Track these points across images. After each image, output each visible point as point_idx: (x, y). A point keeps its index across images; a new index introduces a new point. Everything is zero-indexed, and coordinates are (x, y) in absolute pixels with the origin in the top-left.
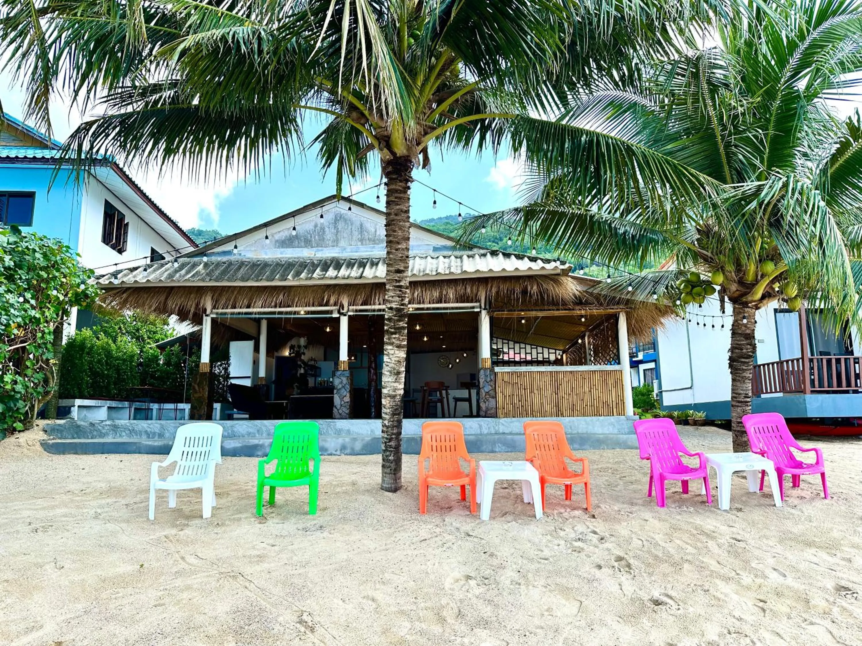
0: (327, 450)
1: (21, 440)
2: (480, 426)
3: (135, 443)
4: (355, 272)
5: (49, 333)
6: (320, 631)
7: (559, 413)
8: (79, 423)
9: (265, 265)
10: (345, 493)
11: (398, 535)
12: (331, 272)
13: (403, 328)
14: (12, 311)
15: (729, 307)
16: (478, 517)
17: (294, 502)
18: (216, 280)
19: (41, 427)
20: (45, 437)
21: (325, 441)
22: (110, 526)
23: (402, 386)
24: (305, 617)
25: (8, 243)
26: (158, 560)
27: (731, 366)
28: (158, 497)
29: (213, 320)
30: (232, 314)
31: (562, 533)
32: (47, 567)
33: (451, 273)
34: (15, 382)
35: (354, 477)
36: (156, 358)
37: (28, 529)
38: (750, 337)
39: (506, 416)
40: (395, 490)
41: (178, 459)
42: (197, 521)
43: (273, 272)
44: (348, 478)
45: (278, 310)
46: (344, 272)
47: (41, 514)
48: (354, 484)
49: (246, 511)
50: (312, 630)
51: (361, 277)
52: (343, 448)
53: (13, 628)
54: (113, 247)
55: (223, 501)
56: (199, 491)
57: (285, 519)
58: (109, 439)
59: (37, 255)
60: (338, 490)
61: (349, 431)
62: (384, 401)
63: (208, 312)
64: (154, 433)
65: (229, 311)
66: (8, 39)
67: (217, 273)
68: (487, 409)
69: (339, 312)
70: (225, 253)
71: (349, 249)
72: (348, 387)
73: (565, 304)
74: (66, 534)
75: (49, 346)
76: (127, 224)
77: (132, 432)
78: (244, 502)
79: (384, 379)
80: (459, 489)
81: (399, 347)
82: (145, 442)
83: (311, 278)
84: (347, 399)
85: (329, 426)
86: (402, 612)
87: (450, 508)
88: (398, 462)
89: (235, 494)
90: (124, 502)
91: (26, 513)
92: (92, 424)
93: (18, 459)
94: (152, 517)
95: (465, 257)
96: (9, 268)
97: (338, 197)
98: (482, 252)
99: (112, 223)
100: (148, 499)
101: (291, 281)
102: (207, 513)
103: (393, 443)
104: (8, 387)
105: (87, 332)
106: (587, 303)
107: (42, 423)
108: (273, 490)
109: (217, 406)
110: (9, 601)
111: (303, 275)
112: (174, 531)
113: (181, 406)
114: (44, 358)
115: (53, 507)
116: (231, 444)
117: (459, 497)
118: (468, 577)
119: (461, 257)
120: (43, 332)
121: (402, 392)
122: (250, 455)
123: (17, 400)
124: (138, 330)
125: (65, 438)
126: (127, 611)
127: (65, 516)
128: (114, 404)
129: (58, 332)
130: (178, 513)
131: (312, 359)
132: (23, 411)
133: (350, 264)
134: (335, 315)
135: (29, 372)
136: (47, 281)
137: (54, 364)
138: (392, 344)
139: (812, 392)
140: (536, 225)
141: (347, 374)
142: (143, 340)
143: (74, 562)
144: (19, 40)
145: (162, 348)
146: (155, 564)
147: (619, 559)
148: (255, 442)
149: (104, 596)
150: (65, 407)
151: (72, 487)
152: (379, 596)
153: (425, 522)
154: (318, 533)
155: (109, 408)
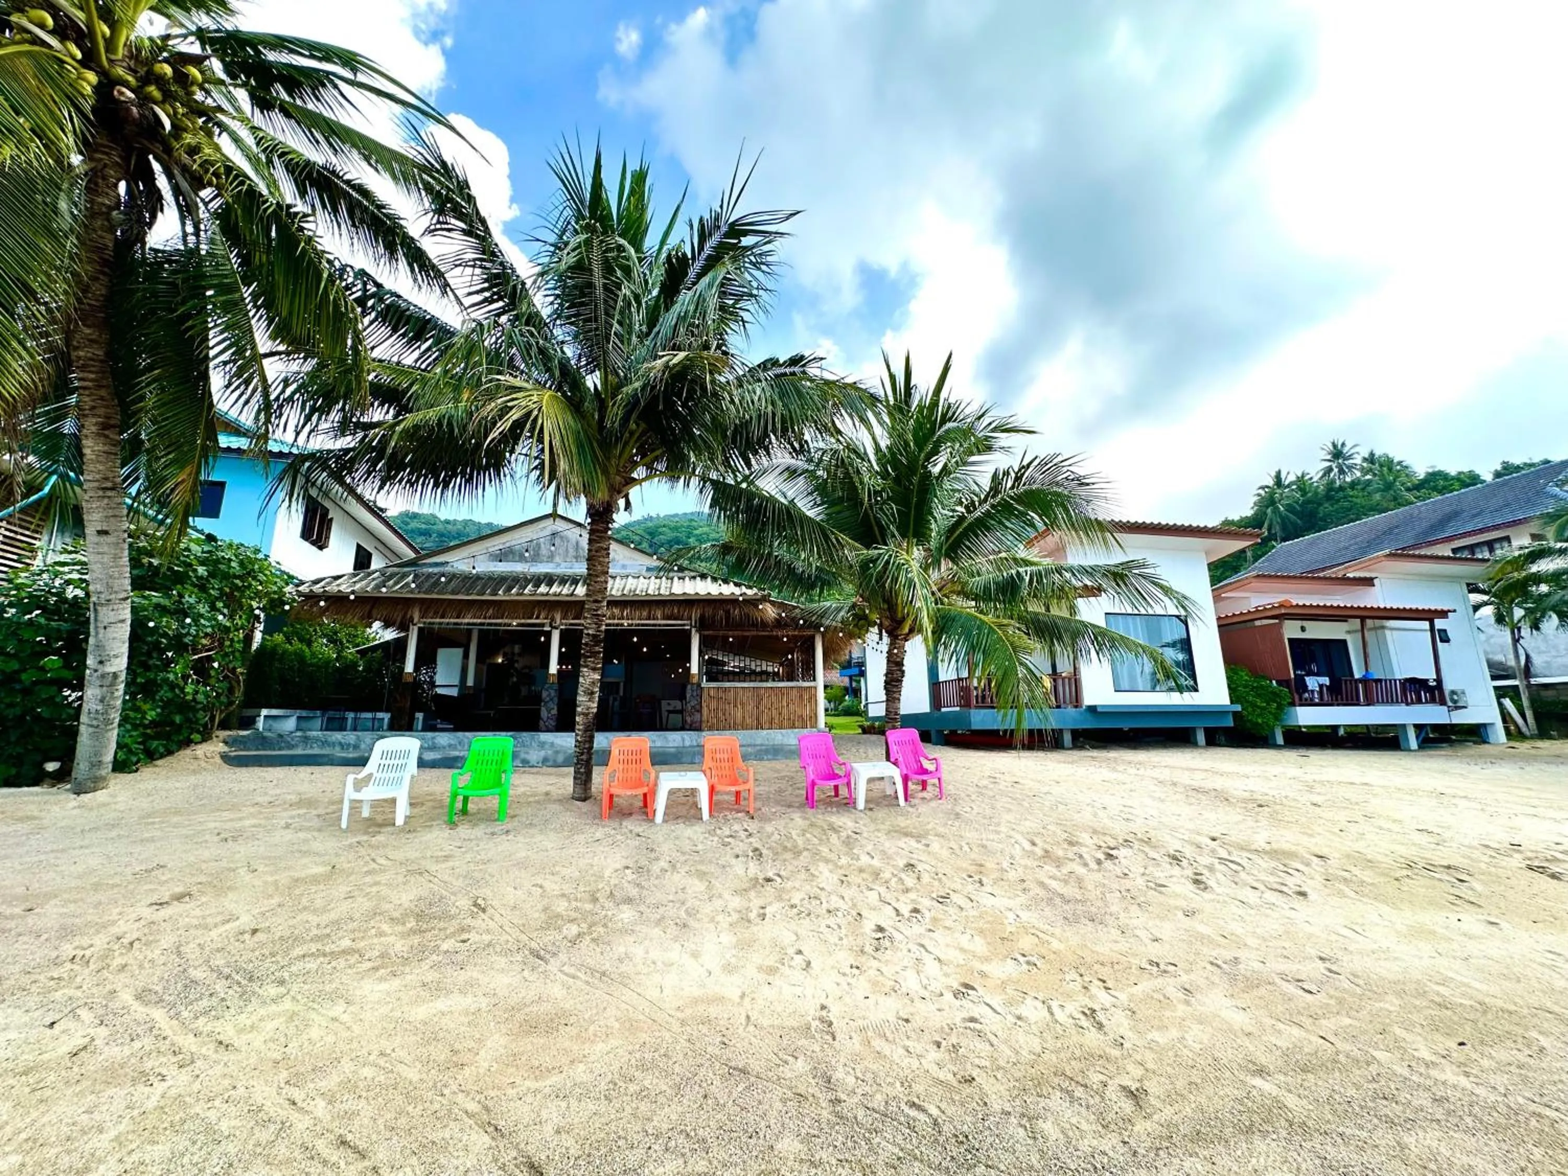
0: (528, 762)
1: (198, 752)
2: (683, 740)
3: (327, 756)
4: (566, 590)
5: (239, 642)
6: (490, 911)
7: (759, 726)
8: (266, 734)
9: (478, 577)
10: (538, 802)
11: (575, 837)
12: (543, 589)
13: (599, 652)
14: (202, 621)
15: (886, 639)
16: (652, 821)
17: (486, 810)
18: (425, 593)
19: (221, 738)
20: (226, 749)
21: (527, 753)
22: (301, 835)
23: (595, 705)
24: (480, 901)
25: (203, 552)
26: (349, 862)
27: (885, 688)
28: (351, 808)
29: (420, 628)
30: (440, 624)
31: (718, 832)
32: (240, 871)
33: (659, 595)
34: (197, 692)
35: (548, 788)
36: (355, 665)
37: (216, 839)
38: (900, 664)
39: (710, 729)
40: (584, 800)
41: (375, 772)
42: (390, 829)
43: (484, 588)
44: (543, 789)
45: (488, 621)
46: (555, 589)
47: (229, 825)
48: (547, 794)
49: (439, 819)
50: (484, 910)
51: (572, 594)
52: (545, 761)
53: (209, 920)
54: (313, 543)
55: (416, 810)
56: (393, 801)
57: (475, 825)
58: (299, 751)
59: (233, 564)
60: (531, 799)
61: (552, 744)
62: (577, 719)
63: (415, 621)
64: (349, 744)
65: (438, 620)
66: (232, 388)
67: (427, 585)
68: (692, 722)
69: (551, 625)
70: (437, 565)
71: (563, 565)
72: (556, 700)
73: (764, 625)
74: (256, 842)
75: (237, 654)
76: (331, 519)
77: (325, 743)
78: (437, 811)
79: (579, 698)
80: (642, 798)
81: (594, 669)
82: (339, 753)
83: (522, 594)
84: (554, 712)
85: (533, 738)
86: (563, 895)
87: (631, 814)
88: (589, 774)
89: (430, 804)
90: (315, 812)
91: (212, 825)
92: (280, 736)
93: (194, 772)
94: (344, 825)
95: (676, 579)
96: (202, 578)
97: (554, 515)
98: (693, 574)
99: (313, 519)
100: (341, 810)
101: (501, 595)
102: (400, 821)
103: (584, 757)
104: (189, 697)
105: (279, 638)
106: (786, 625)
107: (224, 734)
108: (466, 799)
109: (420, 716)
110: (204, 899)
111: (514, 591)
112: (365, 838)
113: (380, 715)
114: (231, 666)
115: (240, 819)
116: (430, 756)
117: (641, 804)
118: (627, 868)
119: (672, 579)
120: (232, 640)
121: (595, 710)
122: (450, 767)
123: (198, 711)
124: (336, 633)
125: (249, 750)
126: (319, 903)
127: (254, 826)
128: (304, 713)
129: (249, 639)
130: (370, 821)
131: (525, 667)
132: (202, 722)
133: (563, 581)
134: (547, 628)
135: (213, 681)
136: (241, 590)
137: (242, 674)
138: (587, 666)
139: (977, 707)
140: (731, 559)
141: (556, 687)
142: (341, 643)
143: (266, 865)
144: (242, 387)
145: (363, 653)
146: (346, 866)
147: (756, 850)
148: (456, 753)
149: (297, 892)
150: (249, 717)
151: (260, 799)
152: (546, 884)
153: (603, 827)
154: (504, 836)
155: (299, 718)
